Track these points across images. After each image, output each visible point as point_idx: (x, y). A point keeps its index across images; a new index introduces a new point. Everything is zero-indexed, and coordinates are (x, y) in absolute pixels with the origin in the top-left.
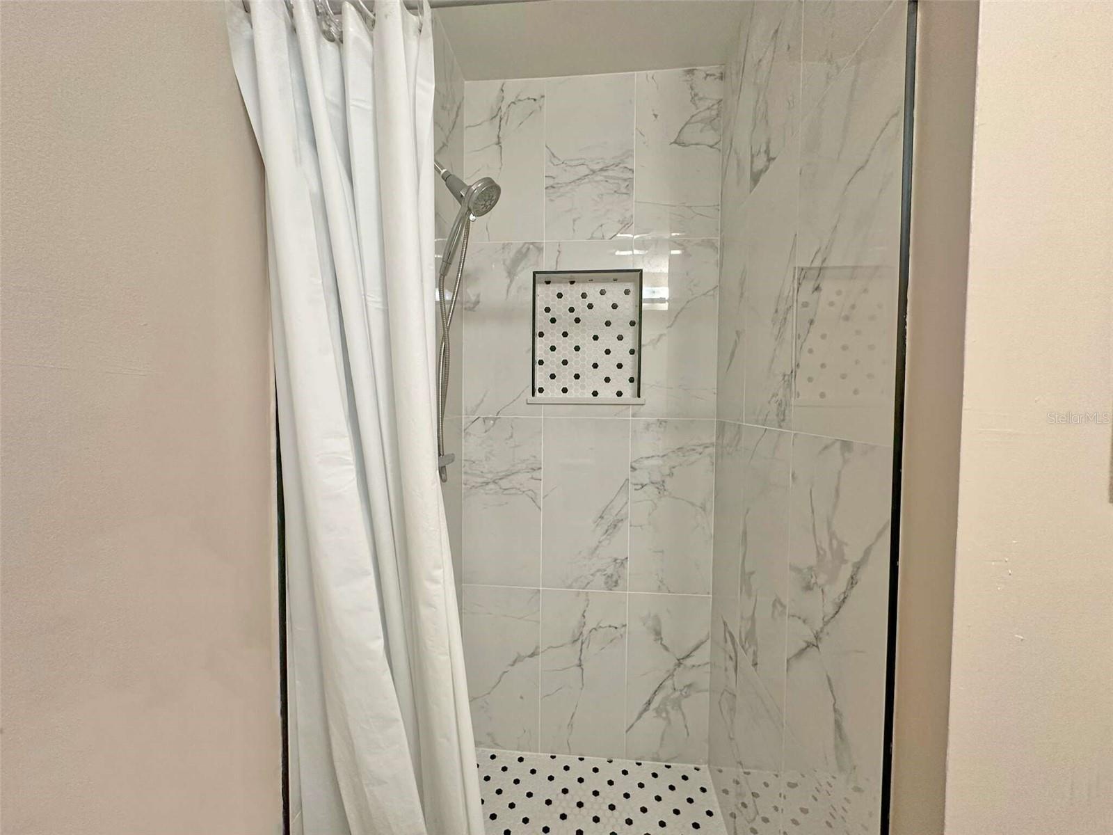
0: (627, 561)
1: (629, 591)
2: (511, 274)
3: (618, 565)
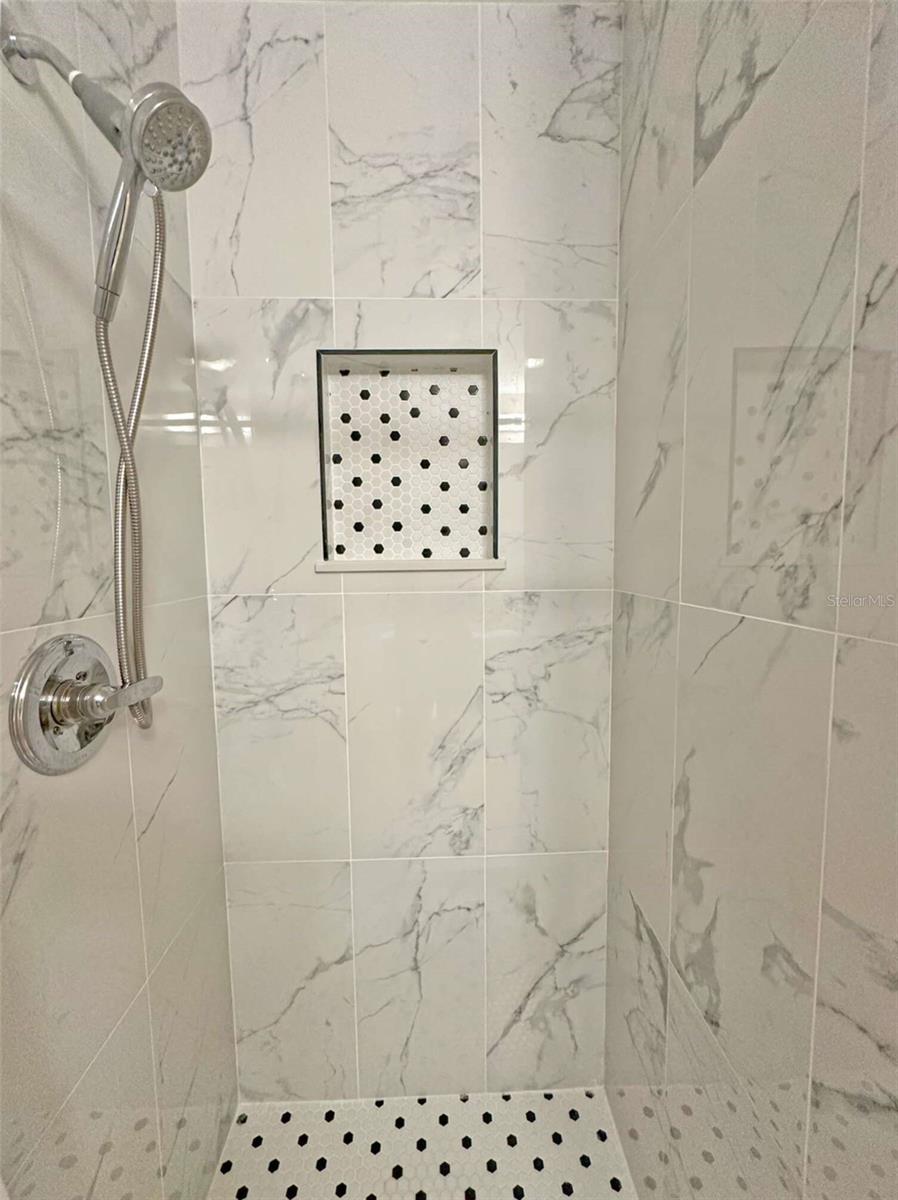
0: (483, 811)
1: (488, 854)
2: (279, 354)
3: (469, 817)
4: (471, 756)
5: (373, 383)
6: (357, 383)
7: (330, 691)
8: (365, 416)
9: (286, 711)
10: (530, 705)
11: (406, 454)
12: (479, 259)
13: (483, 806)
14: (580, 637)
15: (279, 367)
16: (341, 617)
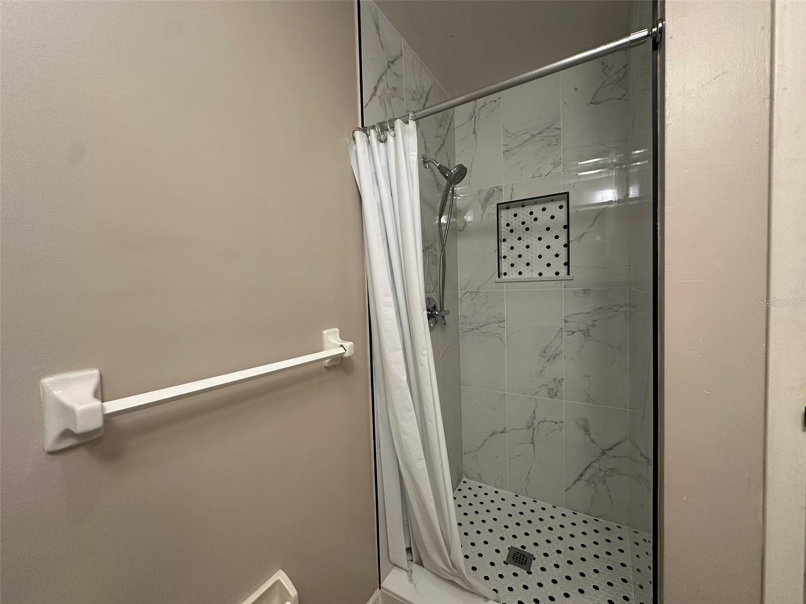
0: (563, 381)
1: (565, 400)
2: (484, 207)
3: (556, 383)
4: (557, 357)
5: (518, 210)
6: (512, 211)
7: (499, 327)
8: (515, 223)
9: (484, 333)
10: (585, 337)
11: (531, 236)
12: (561, 159)
13: (563, 379)
14: (611, 309)
15: (484, 211)
16: (504, 299)
